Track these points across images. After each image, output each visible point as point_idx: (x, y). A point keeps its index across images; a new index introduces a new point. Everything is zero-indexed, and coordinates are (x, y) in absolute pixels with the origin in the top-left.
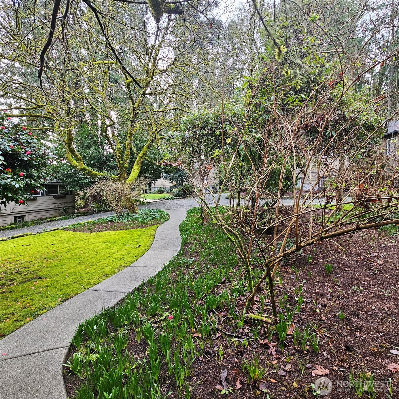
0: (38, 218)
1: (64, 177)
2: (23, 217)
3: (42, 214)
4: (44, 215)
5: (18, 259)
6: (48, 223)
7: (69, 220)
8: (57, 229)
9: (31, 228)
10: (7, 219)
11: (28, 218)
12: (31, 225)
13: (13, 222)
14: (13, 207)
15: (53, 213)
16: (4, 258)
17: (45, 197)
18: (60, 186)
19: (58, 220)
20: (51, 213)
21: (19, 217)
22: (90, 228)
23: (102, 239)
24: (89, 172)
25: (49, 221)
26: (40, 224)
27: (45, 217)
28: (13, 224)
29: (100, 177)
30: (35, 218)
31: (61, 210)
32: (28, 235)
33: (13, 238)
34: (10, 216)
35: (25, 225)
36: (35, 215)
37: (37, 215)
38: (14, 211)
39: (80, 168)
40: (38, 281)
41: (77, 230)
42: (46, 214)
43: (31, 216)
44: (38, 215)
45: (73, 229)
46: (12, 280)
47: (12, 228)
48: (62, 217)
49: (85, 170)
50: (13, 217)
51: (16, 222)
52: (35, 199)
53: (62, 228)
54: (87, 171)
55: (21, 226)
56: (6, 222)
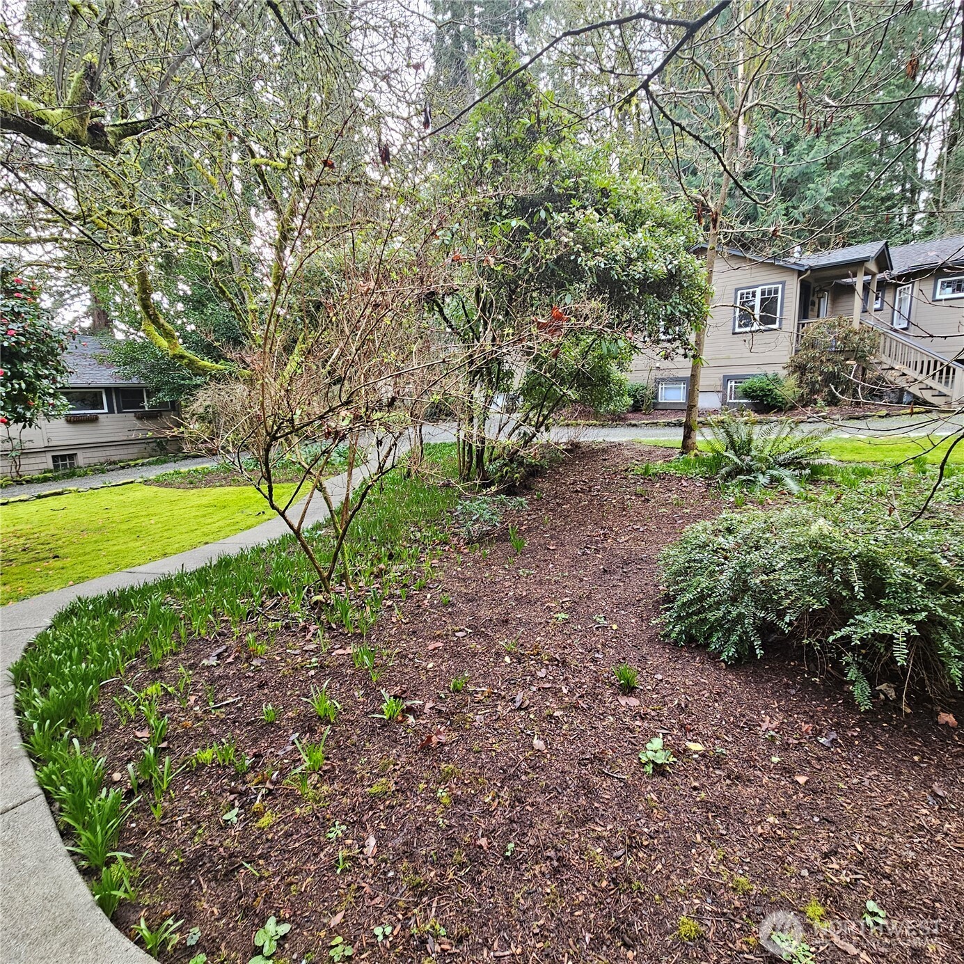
0: (103, 460)
1: (152, 371)
2: (72, 457)
3: (113, 453)
4: (114, 454)
5: (35, 530)
6: (121, 471)
7: (164, 466)
8: (132, 482)
9: (83, 480)
10: (38, 460)
11: (82, 459)
12: (86, 474)
13: (52, 467)
14: (49, 435)
15: (136, 451)
16: (11, 529)
17: (116, 415)
18: (148, 391)
19: (143, 465)
20: (131, 451)
21: (63, 457)
22: (192, 482)
23: (204, 501)
24: (191, 362)
25: (123, 468)
26: (103, 473)
27: (116, 458)
28: (50, 471)
29: (213, 372)
30: (96, 461)
31: (151, 445)
32: (70, 492)
33: (39, 497)
34: (43, 454)
35: (71, 475)
36: (96, 454)
37: (100, 454)
38: (51, 444)
39: (171, 353)
40: (51, 561)
41: (168, 485)
42: (122, 452)
43: (89, 455)
44: (104, 454)
45: (160, 483)
46: (11, 561)
47: (46, 480)
48: (151, 459)
49: (182, 357)
50: (49, 456)
51: (56, 467)
52: (93, 420)
53: (141, 480)
54: (186, 361)
55: (64, 475)
56: (36, 467)
